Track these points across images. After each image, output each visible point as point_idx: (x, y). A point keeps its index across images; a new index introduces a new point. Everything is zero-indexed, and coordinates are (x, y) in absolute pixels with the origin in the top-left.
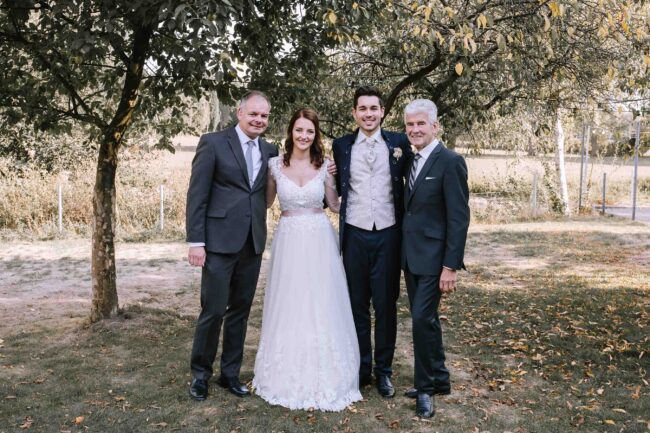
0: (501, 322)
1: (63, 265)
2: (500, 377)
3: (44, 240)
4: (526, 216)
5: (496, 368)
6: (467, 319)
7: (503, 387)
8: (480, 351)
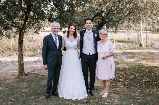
0: (119, 75)
4: (132, 48)
5: (115, 86)
7: (116, 90)
8: (112, 82)
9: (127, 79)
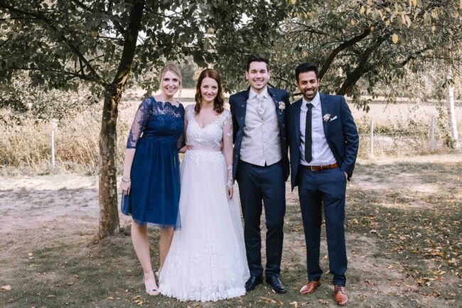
0: (419, 234)
1: (61, 194)
2: (425, 276)
3: (42, 175)
4: (426, 151)
5: (421, 269)
6: (392, 232)
7: (429, 284)
8: (407, 257)
9: (450, 248)
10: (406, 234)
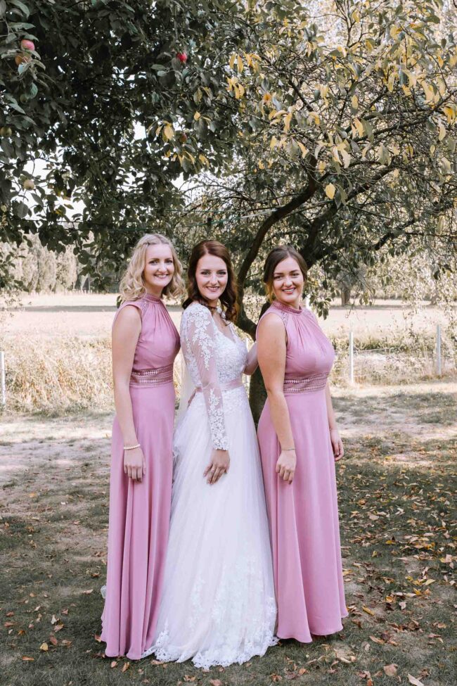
0: (401, 510)
2: (400, 590)
4: (430, 374)
5: (394, 576)
6: (359, 508)
7: (403, 604)
8: (374, 553)
9: (447, 534)
10: (380, 510)
